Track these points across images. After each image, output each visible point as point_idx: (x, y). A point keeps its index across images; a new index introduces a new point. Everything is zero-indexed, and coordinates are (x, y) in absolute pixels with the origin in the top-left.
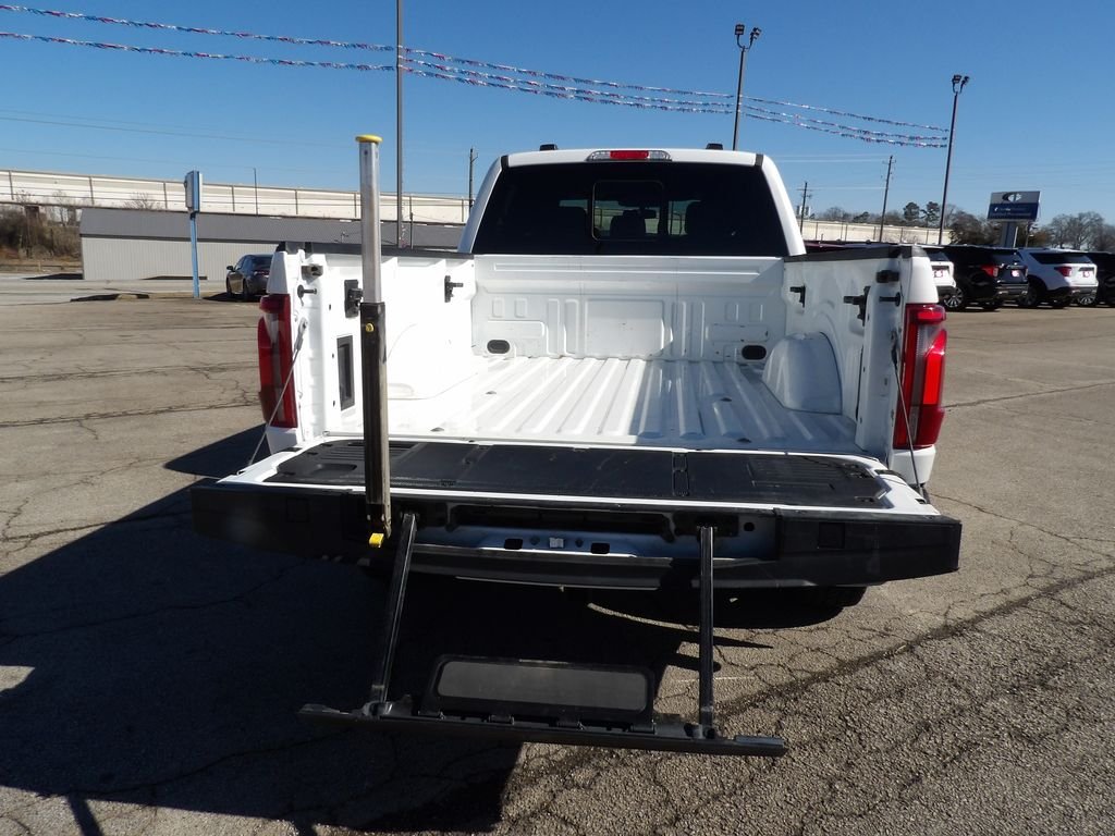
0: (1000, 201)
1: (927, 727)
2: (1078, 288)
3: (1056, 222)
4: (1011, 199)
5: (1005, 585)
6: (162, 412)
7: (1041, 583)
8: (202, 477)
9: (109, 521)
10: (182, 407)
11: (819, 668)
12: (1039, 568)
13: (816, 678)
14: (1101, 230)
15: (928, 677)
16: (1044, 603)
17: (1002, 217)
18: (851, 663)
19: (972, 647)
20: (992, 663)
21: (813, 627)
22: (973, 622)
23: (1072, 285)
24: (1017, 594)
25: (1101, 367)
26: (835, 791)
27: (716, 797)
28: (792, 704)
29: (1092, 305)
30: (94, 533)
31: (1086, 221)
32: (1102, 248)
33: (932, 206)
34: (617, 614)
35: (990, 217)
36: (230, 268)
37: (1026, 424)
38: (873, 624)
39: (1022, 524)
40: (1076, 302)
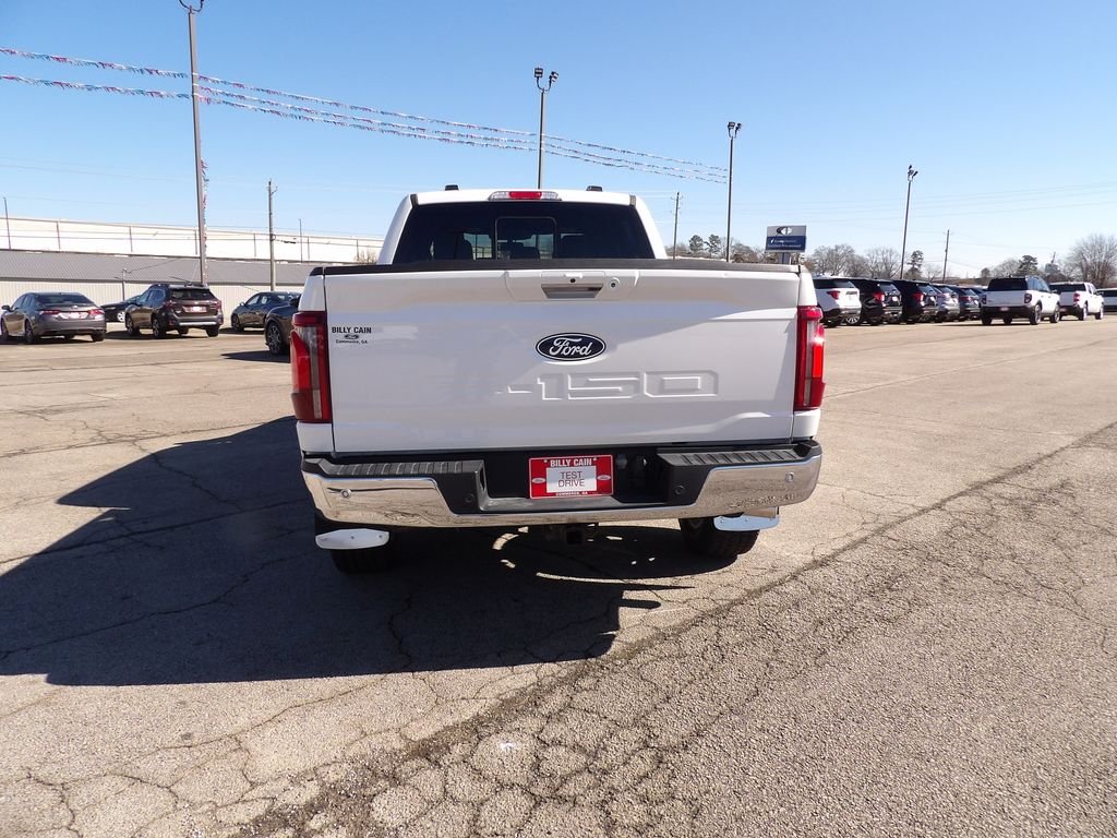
0: (775, 234)
1: (822, 623)
2: (846, 309)
3: (818, 253)
4: (783, 232)
5: (849, 530)
6: (15, 454)
7: (872, 527)
8: (108, 509)
9: (31, 553)
10: (36, 449)
11: (733, 596)
12: (868, 518)
13: (733, 603)
14: (853, 261)
15: (812, 593)
16: (877, 539)
17: (777, 249)
18: (755, 591)
19: (836, 571)
20: (853, 580)
21: (720, 571)
22: (833, 556)
23: (841, 307)
24: (858, 536)
25: (876, 373)
26: (772, 667)
27: (691, 682)
28: (723, 621)
29: (857, 324)
30: (22, 565)
31: (841, 252)
32: (855, 275)
33: (714, 239)
34: (564, 578)
35: (767, 248)
36: (7, 308)
37: (832, 419)
38: (763, 565)
39: (849, 489)
40: (845, 322)
